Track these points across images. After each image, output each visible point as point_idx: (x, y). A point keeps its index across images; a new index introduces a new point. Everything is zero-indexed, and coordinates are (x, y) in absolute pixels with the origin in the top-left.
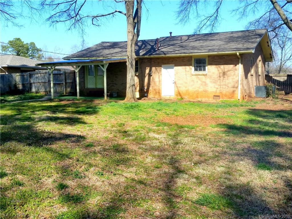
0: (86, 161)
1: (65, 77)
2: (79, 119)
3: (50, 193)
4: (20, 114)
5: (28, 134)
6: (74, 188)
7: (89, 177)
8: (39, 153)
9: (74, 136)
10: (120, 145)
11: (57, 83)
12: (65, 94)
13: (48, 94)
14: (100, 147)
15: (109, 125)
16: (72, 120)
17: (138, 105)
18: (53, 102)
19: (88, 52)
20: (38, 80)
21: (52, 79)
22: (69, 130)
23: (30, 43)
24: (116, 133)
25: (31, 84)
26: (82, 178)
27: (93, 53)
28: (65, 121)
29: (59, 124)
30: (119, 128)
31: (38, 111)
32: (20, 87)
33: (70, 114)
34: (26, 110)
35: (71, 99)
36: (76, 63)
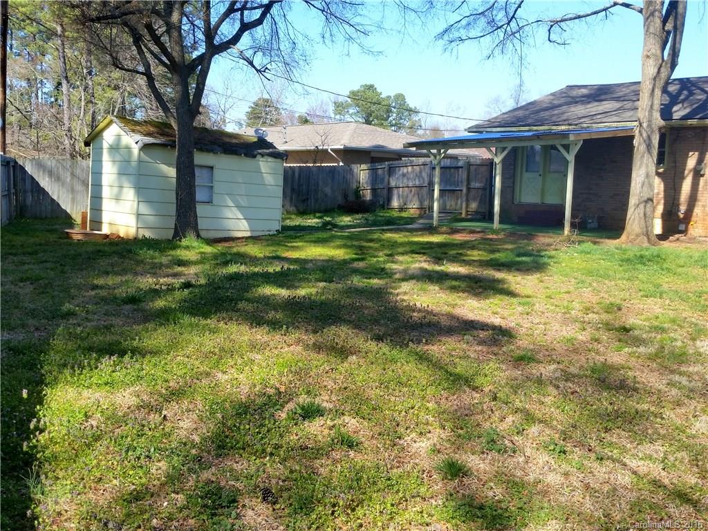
0: (518, 404)
1: (468, 176)
2: (499, 281)
3: (422, 483)
4: (362, 259)
5: (377, 311)
6: (484, 479)
7: (526, 454)
8: (399, 364)
9: (484, 326)
10: (612, 367)
11: (448, 188)
12: (463, 215)
13: (425, 213)
14: (553, 367)
15: (576, 305)
16: (478, 284)
17: (658, 256)
18: (435, 235)
19: (528, 114)
20: (405, 181)
21: (437, 180)
22: (471, 308)
23: (396, 95)
24: (598, 329)
25: (390, 190)
26: (506, 452)
27: (542, 114)
28: (463, 285)
29: (448, 292)
30: (605, 317)
31: (403, 254)
32: (368, 195)
33: (474, 265)
34: (376, 250)
35: (478, 230)
36: (499, 140)
